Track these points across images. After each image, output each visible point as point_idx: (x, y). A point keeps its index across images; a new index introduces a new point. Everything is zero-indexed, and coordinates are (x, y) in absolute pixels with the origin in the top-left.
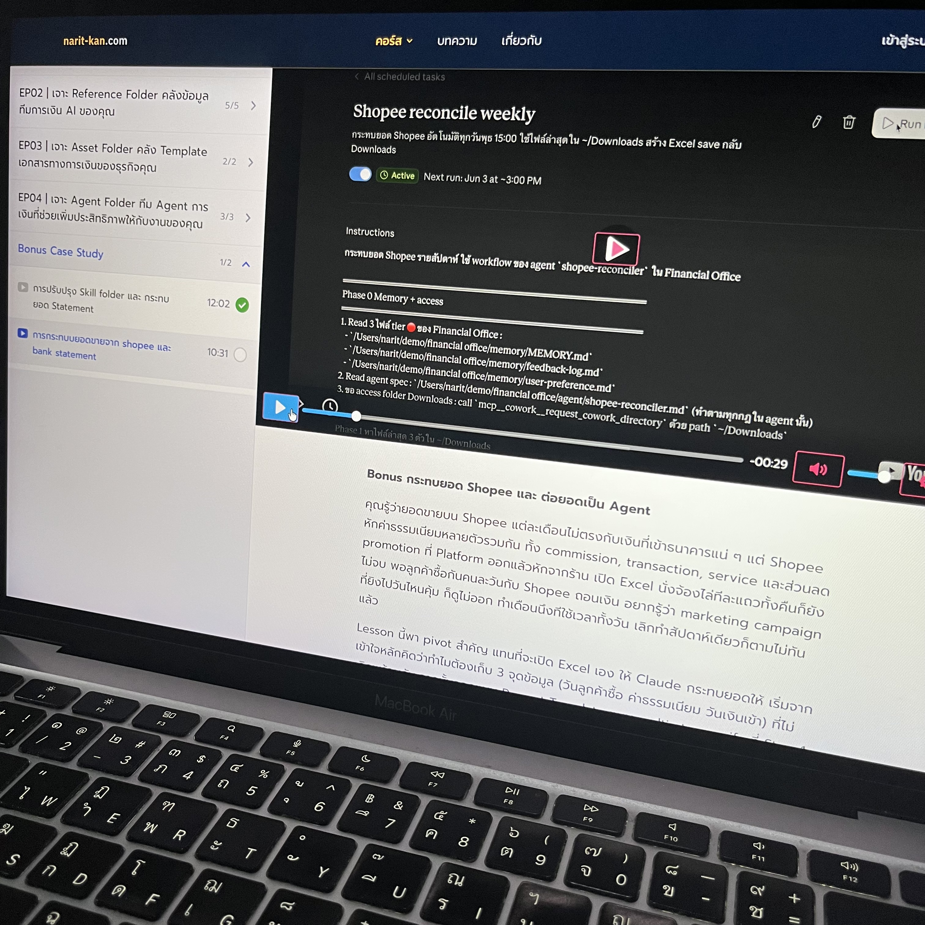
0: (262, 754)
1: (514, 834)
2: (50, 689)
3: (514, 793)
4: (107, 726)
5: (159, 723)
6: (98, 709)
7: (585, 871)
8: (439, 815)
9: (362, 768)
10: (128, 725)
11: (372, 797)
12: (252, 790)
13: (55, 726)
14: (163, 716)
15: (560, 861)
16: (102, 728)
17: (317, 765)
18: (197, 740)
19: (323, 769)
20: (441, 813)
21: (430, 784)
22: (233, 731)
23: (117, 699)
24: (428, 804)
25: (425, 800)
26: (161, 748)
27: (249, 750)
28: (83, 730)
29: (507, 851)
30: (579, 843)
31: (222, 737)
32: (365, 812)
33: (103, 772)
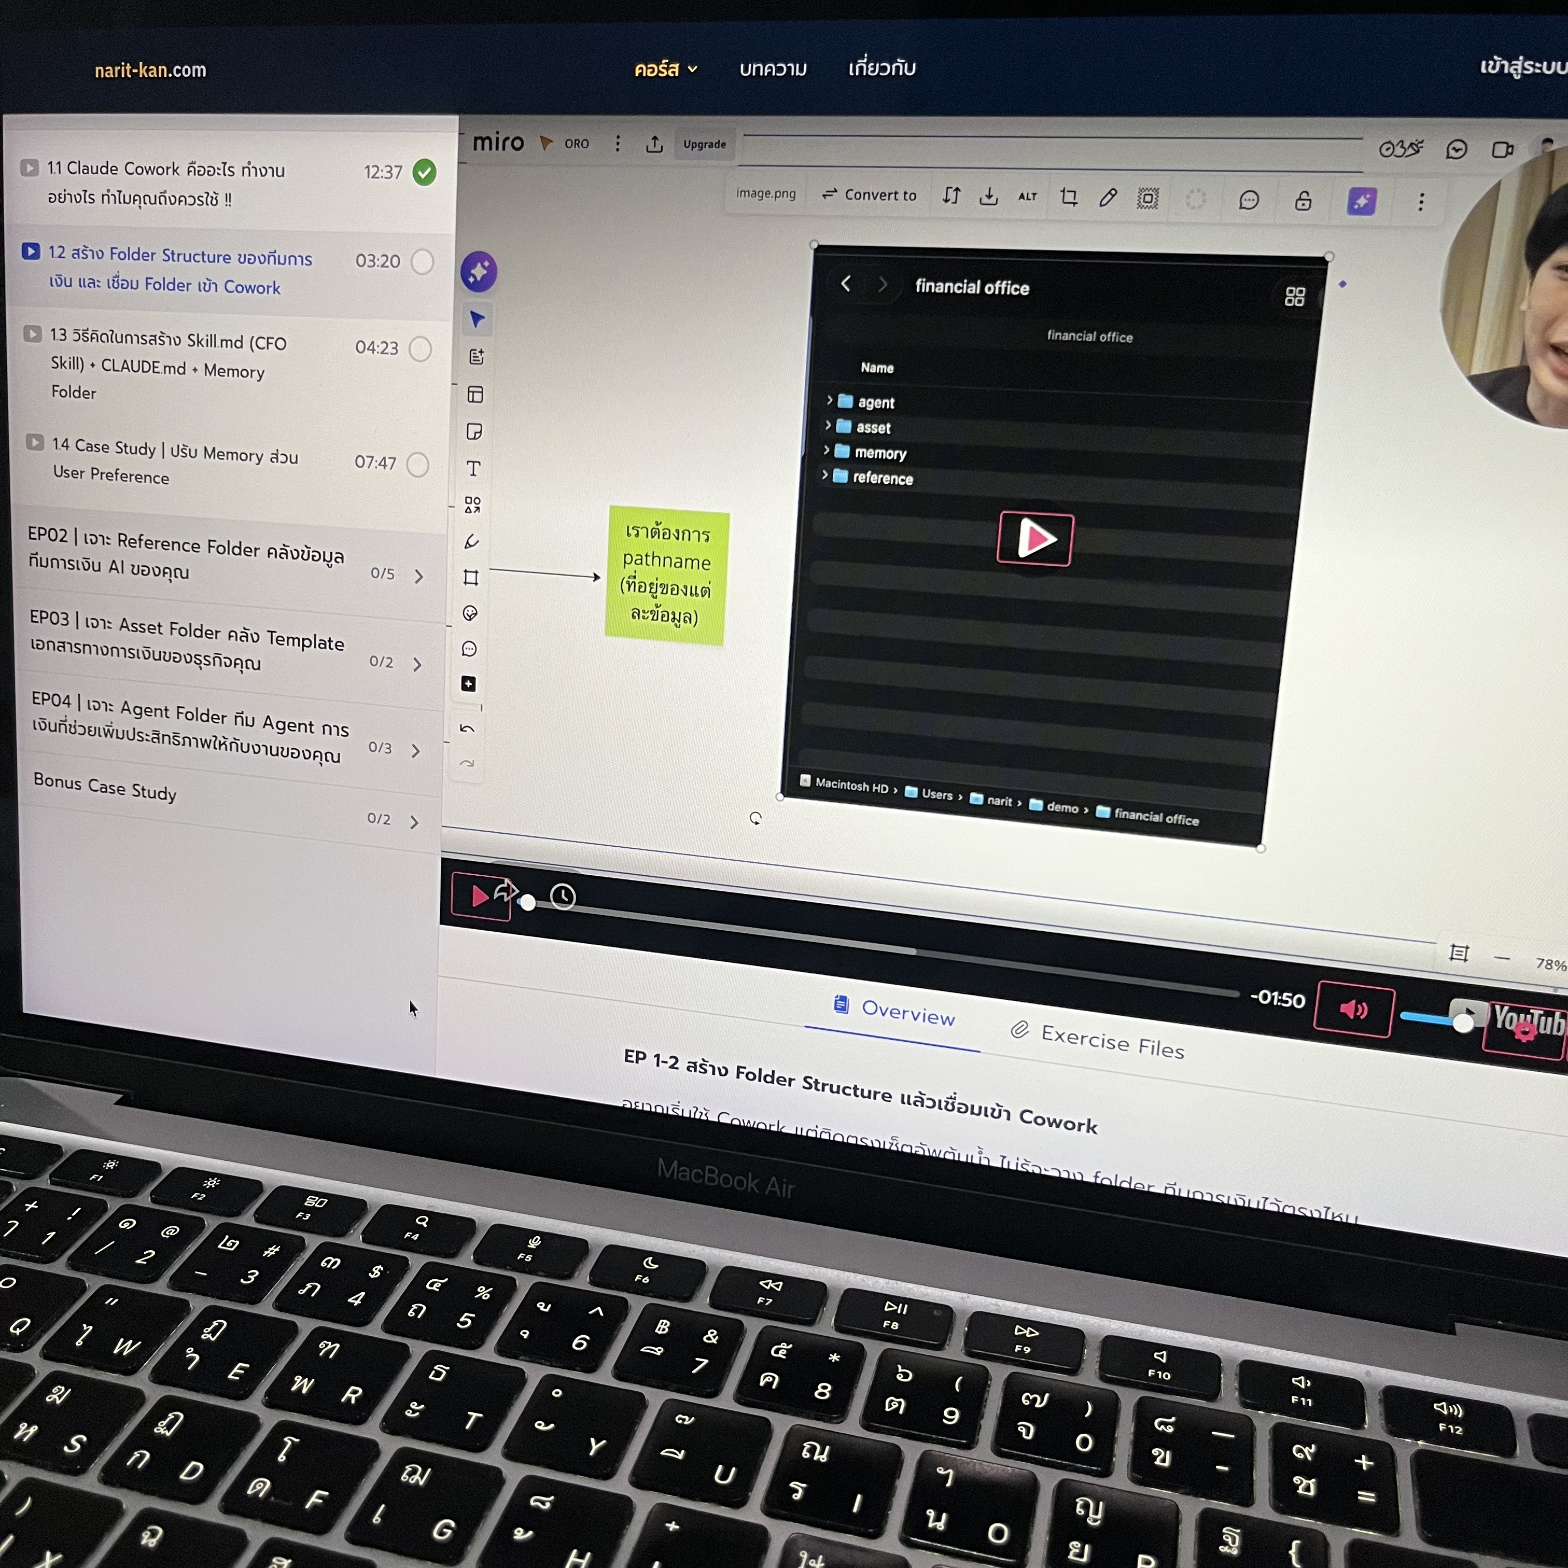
0: (477, 1261)
1: (905, 1375)
2: (111, 1165)
3: (899, 1312)
4: (211, 1222)
5: (299, 1215)
6: (195, 1195)
7: (1024, 1431)
8: (780, 1349)
9: (647, 1278)
10: (247, 1219)
11: (666, 1324)
12: (466, 1320)
13: (124, 1225)
14: (306, 1204)
15: (982, 1418)
16: (204, 1227)
17: (569, 1277)
18: (364, 1241)
19: (581, 1281)
20: (781, 1346)
21: (760, 1300)
22: (425, 1226)
23: (225, 1179)
24: (761, 1333)
25: (753, 1326)
26: (306, 1255)
27: (453, 1255)
28: (173, 1231)
29: (895, 1404)
30: (1013, 1388)
31: (407, 1235)
32: (657, 1349)
33: (213, 1297)
